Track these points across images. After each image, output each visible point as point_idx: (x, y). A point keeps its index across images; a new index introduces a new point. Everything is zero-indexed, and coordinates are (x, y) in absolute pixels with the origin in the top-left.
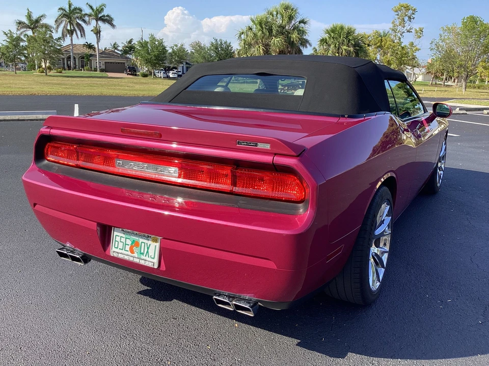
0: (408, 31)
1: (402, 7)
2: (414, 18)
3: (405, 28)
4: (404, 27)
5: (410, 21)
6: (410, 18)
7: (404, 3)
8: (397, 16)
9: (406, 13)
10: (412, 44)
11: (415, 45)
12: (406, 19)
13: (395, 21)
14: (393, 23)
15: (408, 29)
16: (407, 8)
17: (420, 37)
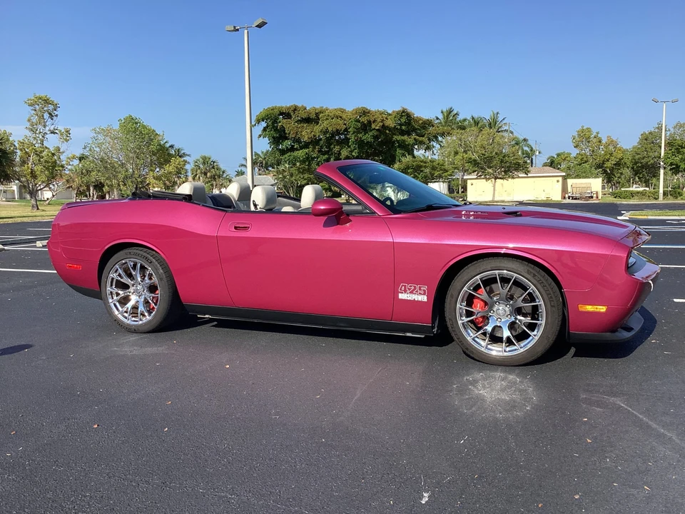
0: (53, 132)
1: (40, 98)
2: (57, 116)
3: (47, 128)
4: (45, 126)
5: (52, 119)
6: (51, 116)
7: (43, 95)
8: (34, 112)
9: (45, 108)
10: (58, 149)
11: (61, 151)
12: (46, 116)
13: (32, 118)
14: (29, 120)
15: (52, 129)
16: (47, 101)
17: (67, 141)
